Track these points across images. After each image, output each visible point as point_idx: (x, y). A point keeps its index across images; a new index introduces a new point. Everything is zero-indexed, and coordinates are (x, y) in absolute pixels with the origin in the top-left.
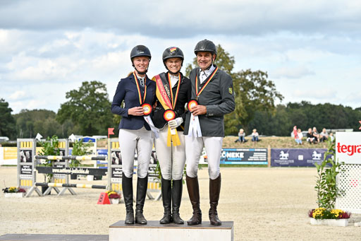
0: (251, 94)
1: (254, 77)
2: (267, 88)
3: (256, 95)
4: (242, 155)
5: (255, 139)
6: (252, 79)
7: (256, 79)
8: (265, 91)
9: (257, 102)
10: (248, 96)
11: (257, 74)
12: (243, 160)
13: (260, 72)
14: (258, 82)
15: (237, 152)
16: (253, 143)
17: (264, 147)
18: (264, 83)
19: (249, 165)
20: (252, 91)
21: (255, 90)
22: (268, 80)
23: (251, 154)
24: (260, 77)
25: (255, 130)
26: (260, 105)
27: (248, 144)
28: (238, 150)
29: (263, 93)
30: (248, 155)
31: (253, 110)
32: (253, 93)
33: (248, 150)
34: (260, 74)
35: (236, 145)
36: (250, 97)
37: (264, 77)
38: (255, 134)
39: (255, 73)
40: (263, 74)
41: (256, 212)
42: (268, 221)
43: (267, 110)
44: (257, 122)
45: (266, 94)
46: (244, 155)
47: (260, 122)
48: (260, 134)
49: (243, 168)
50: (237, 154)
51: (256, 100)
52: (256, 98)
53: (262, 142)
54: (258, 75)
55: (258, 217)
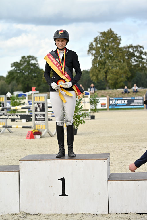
0: (133, 61)
1: (135, 49)
2: (143, 56)
3: (136, 61)
4: (126, 102)
6: (133, 51)
7: (136, 51)
8: (142, 59)
9: (137, 66)
10: (131, 62)
11: (136, 47)
12: (127, 105)
13: (138, 46)
14: (138, 53)
15: (123, 100)
16: (134, 93)
17: (141, 96)
18: (141, 53)
19: (131, 109)
20: (133, 58)
21: (135, 58)
22: (144, 51)
23: (132, 101)
24: (139, 49)
25: (135, 85)
26: (139, 68)
27: (130, 94)
28: (123, 98)
29: (141, 60)
30: (130, 102)
31: (135, 71)
32: (134, 60)
33: (130, 98)
34: (139, 47)
35: (123, 95)
36: (133, 62)
37: (142, 49)
38: (135, 88)
39: (135, 47)
40: (140, 47)
41: (133, 141)
42: (140, 148)
43: (144, 71)
44: (138, 79)
45: (143, 60)
46: (128, 102)
47: (140, 79)
49: (127, 110)
50: (123, 101)
51: (137, 64)
52: (137, 63)
53: (140, 93)
54: (138, 48)
55: (134, 145)
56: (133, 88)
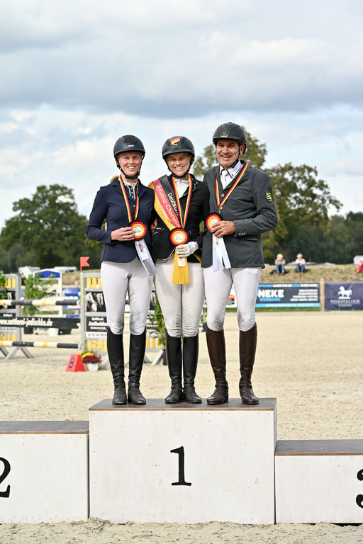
0: (293, 201)
1: (296, 175)
2: (316, 191)
3: (300, 202)
4: (281, 294)
5: (301, 269)
6: (294, 178)
7: (299, 178)
8: (314, 196)
9: (301, 212)
10: (287, 203)
11: (302, 169)
12: (282, 301)
13: (305, 167)
14: (303, 183)
15: (274, 289)
16: (298, 274)
17: (314, 281)
18: (311, 183)
19: (292, 309)
20: (294, 195)
21: (298, 194)
22: (317, 179)
23: (295, 291)
24: (306, 174)
25: (299, 256)
26: (306, 217)
27: (290, 276)
28: (274, 286)
29: (310, 199)
30: (290, 293)
31: (296, 224)
32: (295, 198)
33: (290, 286)
34: (306, 170)
35: (272, 278)
36: (291, 204)
37: (312, 174)
38: (300, 261)
39: (298, 169)
40: (310, 170)
41: (305, 380)
42: (324, 394)
43: (318, 225)
44: (302, 242)
45: (316, 200)
46: (284, 293)
47: (306, 242)
48: (307, 261)
49: (283, 313)
50: (274, 293)
51: (300, 209)
52: (301, 206)
53: (311, 273)
54: (304, 172)
55: (309, 388)
56: (297, 261)
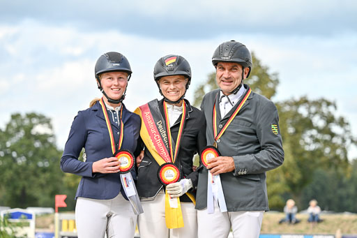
0: (308, 140)
1: (313, 109)
2: (335, 129)
3: (316, 141)
5: (314, 219)
6: (310, 113)
7: (316, 113)
8: (333, 135)
9: (318, 153)
10: (301, 142)
11: (318, 104)
13: (323, 100)
14: (321, 118)
16: (311, 225)
17: (330, 232)
18: (330, 120)
21: (314, 132)
22: (337, 115)
24: (324, 109)
25: (313, 203)
27: (301, 227)
28: (284, 237)
29: (328, 137)
31: (311, 166)
32: (311, 136)
33: (302, 237)
34: (324, 104)
35: (281, 228)
36: (307, 144)
37: (331, 109)
38: (314, 209)
39: (315, 103)
40: (329, 104)
43: (336, 168)
44: (318, 188)
45: (334, 140)
47: (323, 188)
48: (322, 209)
51: (317, 150)
52: (317, 145)
53: (326, 224)
54: (321, 106)
56: (310, 210)
